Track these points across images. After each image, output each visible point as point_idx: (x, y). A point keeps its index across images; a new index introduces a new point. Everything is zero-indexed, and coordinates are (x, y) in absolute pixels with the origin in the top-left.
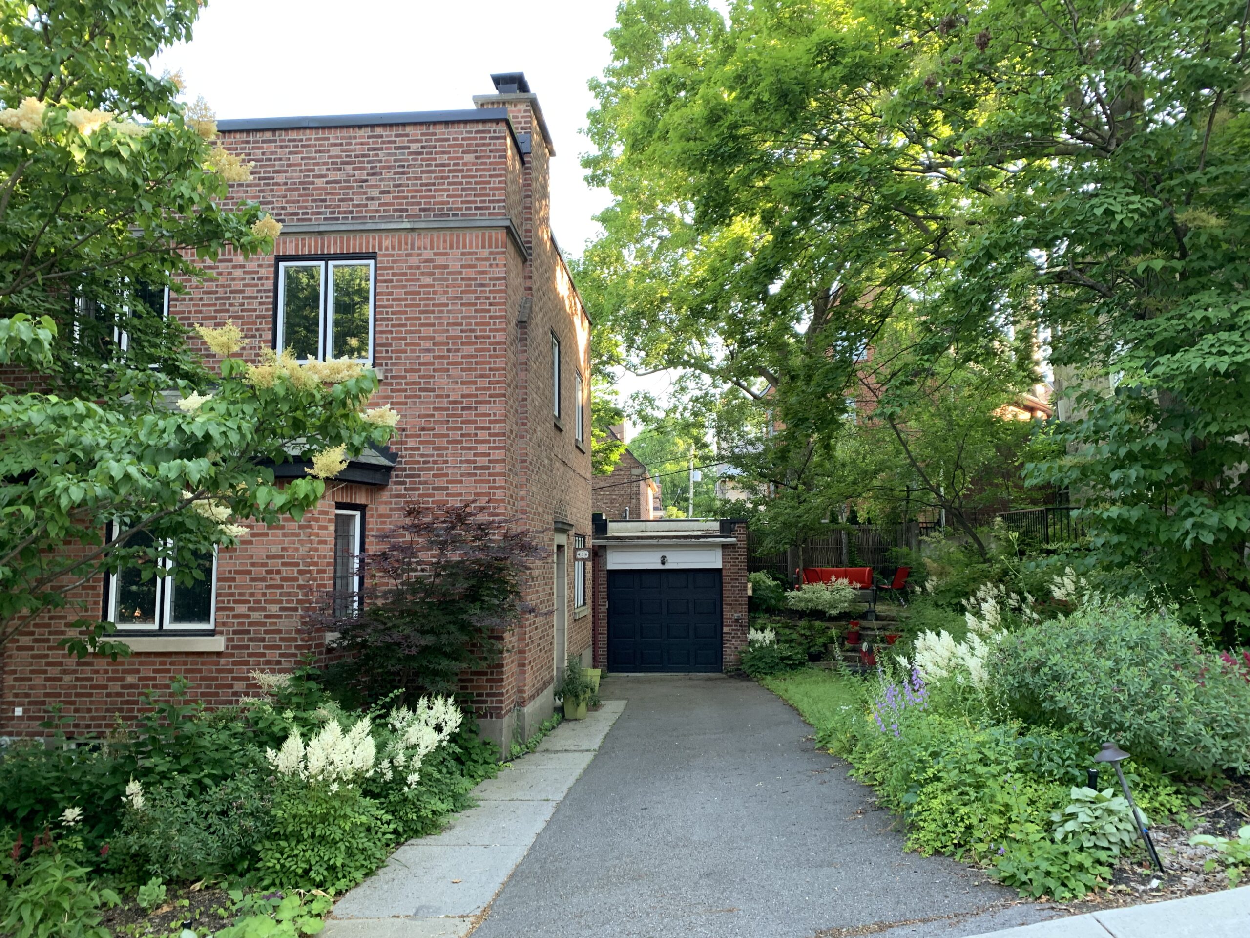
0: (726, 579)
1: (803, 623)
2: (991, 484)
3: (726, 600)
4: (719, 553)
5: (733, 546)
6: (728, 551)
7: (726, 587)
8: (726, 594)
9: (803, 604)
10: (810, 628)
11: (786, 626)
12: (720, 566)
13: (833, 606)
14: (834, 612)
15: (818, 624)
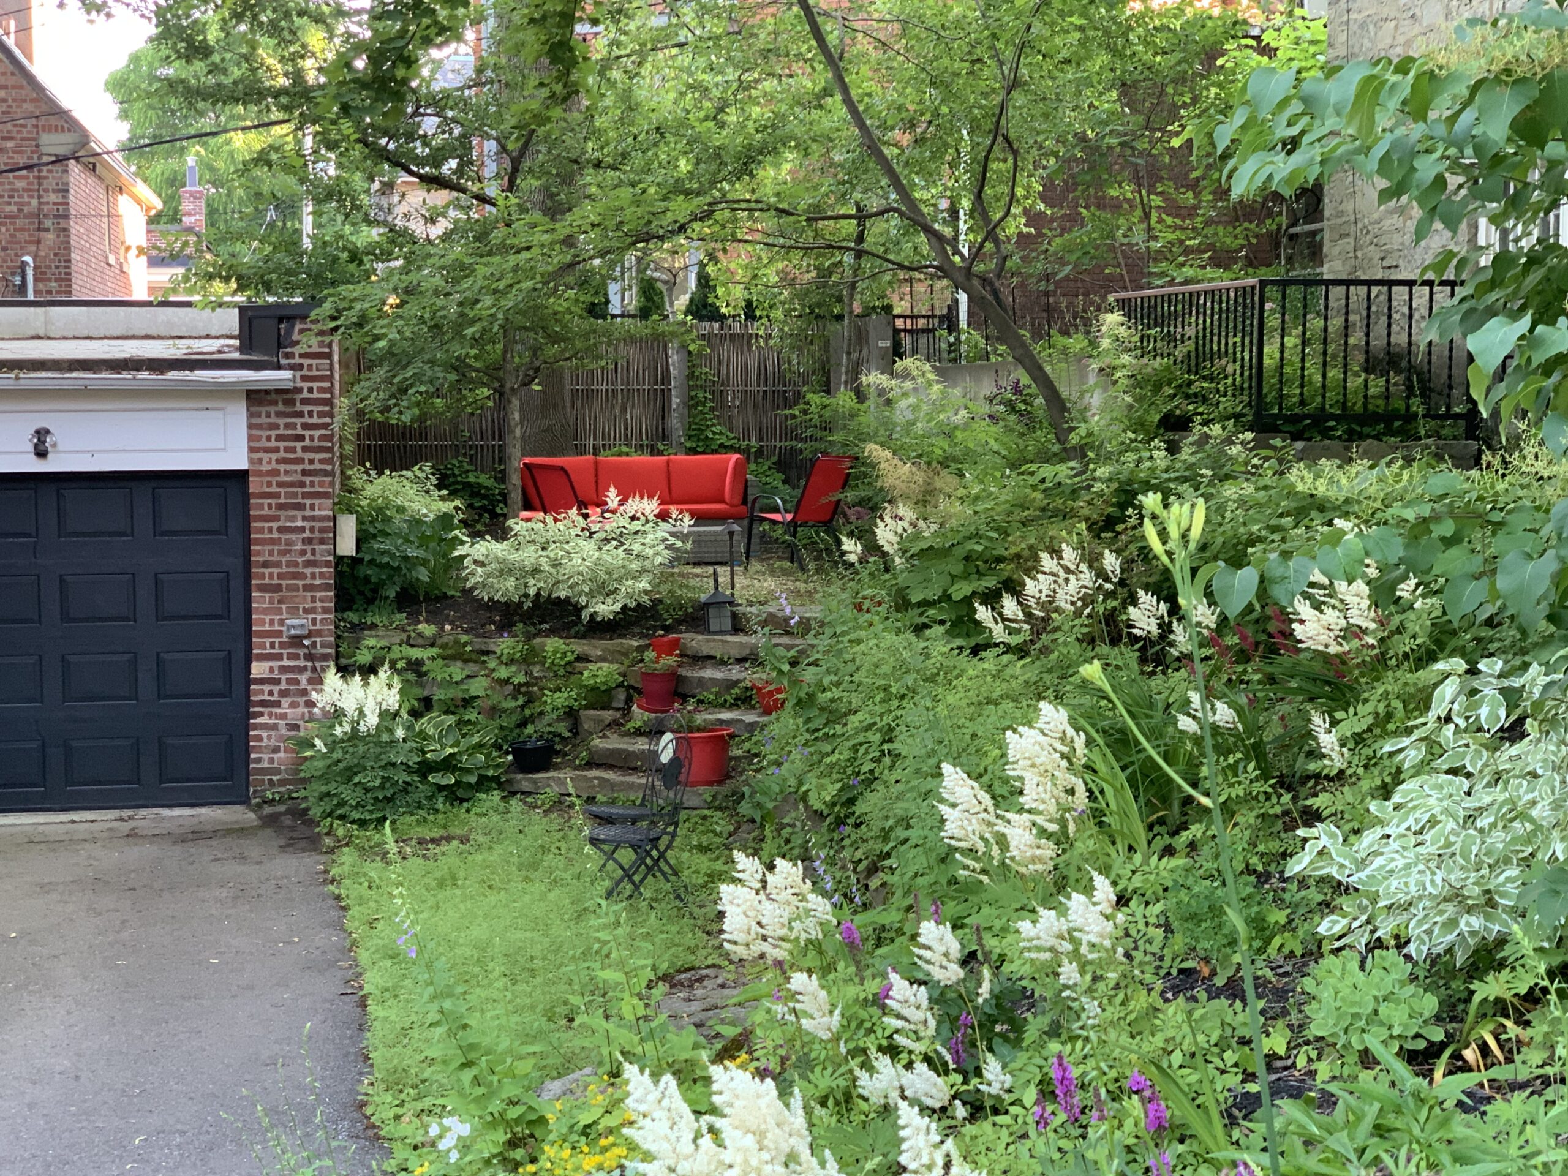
0: (260, 507)
1: (505, 645)
2: (1103, 203)
3: (262, 576)
4: (237, 416)
5: (284, 396)
6: (268, 414)
7: (261, 530)
8: (260, 553)
9: (511, 583)
10: (528, 659)
11: (454, 654)
12: (240, 462)
13: (605, 590)
14: (605, 609)
15: (552, 645)
